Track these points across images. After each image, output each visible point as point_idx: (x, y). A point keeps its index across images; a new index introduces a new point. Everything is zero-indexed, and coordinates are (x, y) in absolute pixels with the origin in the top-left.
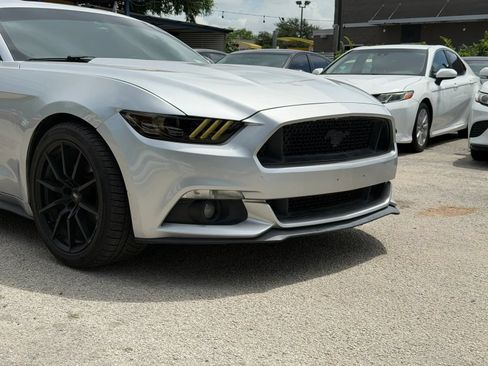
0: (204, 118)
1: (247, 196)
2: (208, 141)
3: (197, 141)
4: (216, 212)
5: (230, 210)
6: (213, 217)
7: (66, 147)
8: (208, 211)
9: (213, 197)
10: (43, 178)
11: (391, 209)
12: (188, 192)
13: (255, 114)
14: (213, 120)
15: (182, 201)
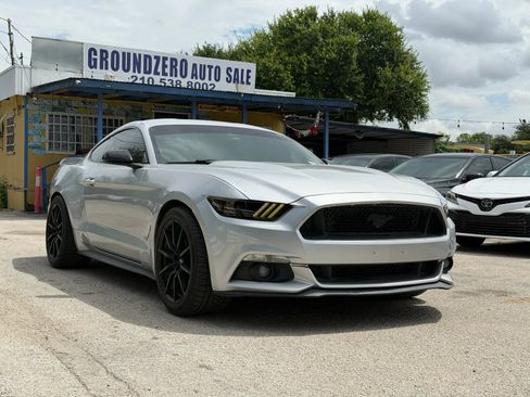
0: (264, 202)
1: (292, 261)
2: (266, 219)
3: (259, 219)
4: (270, 272)
5: (281, 271)
6: (269, 276)
7: (176, 224)
8: (263, 271)
9: (266, 261)
10: (162, 249)
11: (441, 285)
12: (248, 256)
13: (300, 199)
14: (271, 203)
15: (243, 263)
